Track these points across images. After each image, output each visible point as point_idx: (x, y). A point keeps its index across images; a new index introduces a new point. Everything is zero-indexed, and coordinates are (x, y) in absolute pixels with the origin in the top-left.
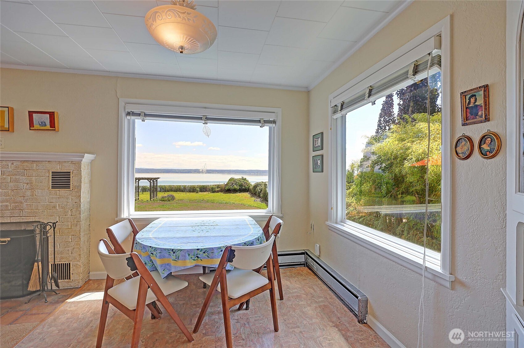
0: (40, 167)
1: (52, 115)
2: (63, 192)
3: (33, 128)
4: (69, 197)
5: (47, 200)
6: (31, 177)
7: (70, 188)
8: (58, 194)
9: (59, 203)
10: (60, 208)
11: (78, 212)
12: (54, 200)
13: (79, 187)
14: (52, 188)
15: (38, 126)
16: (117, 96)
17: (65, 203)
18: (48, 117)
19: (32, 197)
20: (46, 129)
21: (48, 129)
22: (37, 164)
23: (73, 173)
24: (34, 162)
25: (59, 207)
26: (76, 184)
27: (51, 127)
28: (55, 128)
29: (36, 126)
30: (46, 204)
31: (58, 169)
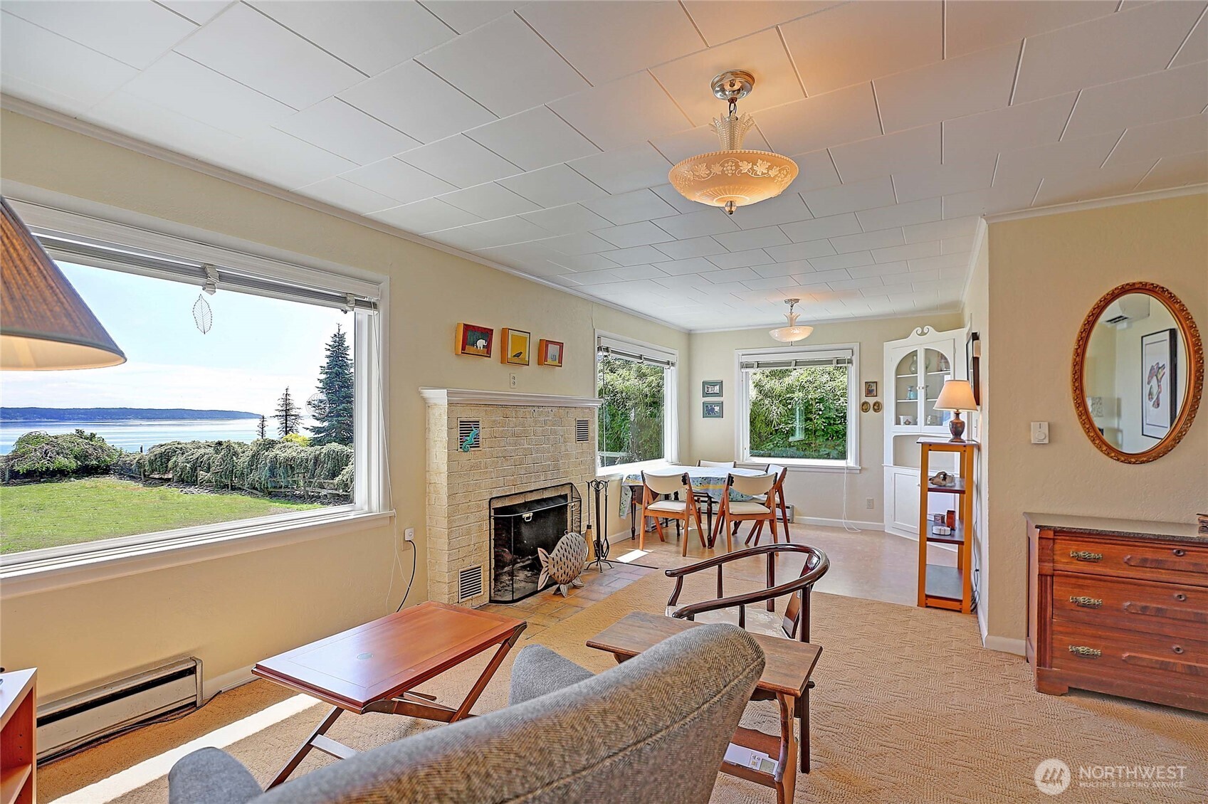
0: (569, 415)
1: (561, 346)
2: (585, 445)
3: (540, 362)
4: (587, 452)
5: (575, 457)
6: (564, 428)
7: (587, 440)
8: (581, 448)
9: (582, 459)
11: (593, 469)
12: (579, 456)
13: (594, 438)
14: (577, 440)
16: (593, 326)
17: (585, 459)
18: (558, 349)
19: (565, 453)
20: (557, 364)
22: (567, 411)
23: (590, 422)
24: (565, 408)
25: (582, 463)
26: (592, 435)
27: (559, 362)
29: (549, 361)
30: (574, 460)
31: (581, 416)
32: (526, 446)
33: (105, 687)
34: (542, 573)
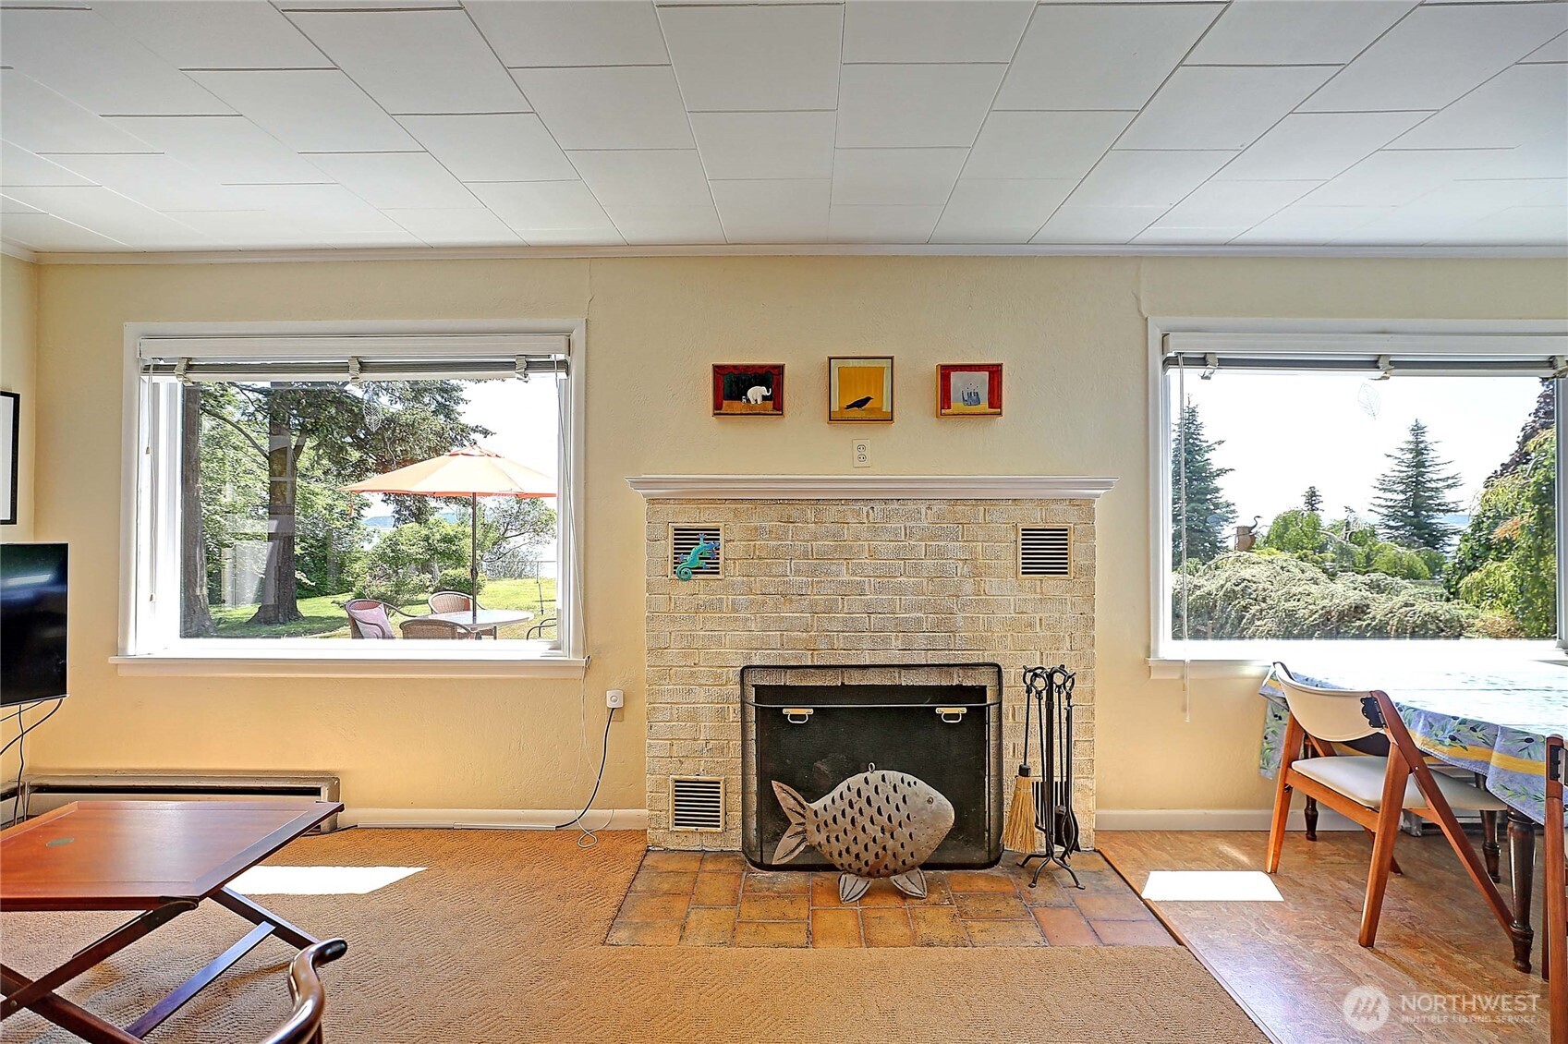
0: (994, 517)
1: (995, 372)
2: (1051, 583)
3: (947, 411)
4: (1066, 599)
5: (1012, 607)
6: (974, 544)
7: (1066, 573)
8: (1038, 590)
9: (1041, 615)
10: (1043, 627)
11: (1089, 641)
12: (1029, 607)
13: (1090, 570)
14: (1023, 573)
15: (961, 404)
16: (1140, 312)
17: (1057, 615)
18: (985, 380)
19: (977, 598)
20: (978, 412)
21: (983, 411)
22: (987, 508)
23: (1076, 532)
24: (979, 503)
25: (1041, 625)
26: (1082, 563)
27: (991, 406)
28: (1000, 408)
29: (957, 405)
30: (1010, 616)
31: (1037, 519)
32: (846, 578)
33: (257, 779)
34: (788, 833)
